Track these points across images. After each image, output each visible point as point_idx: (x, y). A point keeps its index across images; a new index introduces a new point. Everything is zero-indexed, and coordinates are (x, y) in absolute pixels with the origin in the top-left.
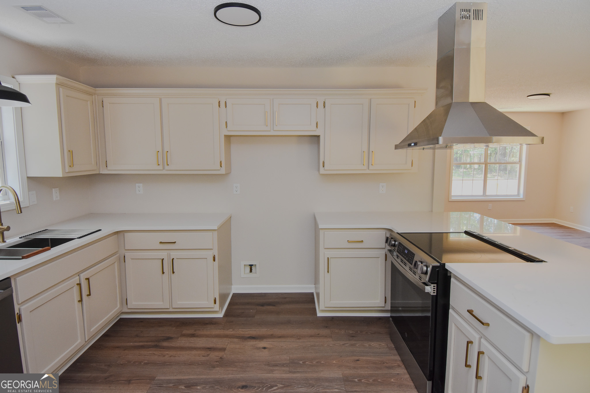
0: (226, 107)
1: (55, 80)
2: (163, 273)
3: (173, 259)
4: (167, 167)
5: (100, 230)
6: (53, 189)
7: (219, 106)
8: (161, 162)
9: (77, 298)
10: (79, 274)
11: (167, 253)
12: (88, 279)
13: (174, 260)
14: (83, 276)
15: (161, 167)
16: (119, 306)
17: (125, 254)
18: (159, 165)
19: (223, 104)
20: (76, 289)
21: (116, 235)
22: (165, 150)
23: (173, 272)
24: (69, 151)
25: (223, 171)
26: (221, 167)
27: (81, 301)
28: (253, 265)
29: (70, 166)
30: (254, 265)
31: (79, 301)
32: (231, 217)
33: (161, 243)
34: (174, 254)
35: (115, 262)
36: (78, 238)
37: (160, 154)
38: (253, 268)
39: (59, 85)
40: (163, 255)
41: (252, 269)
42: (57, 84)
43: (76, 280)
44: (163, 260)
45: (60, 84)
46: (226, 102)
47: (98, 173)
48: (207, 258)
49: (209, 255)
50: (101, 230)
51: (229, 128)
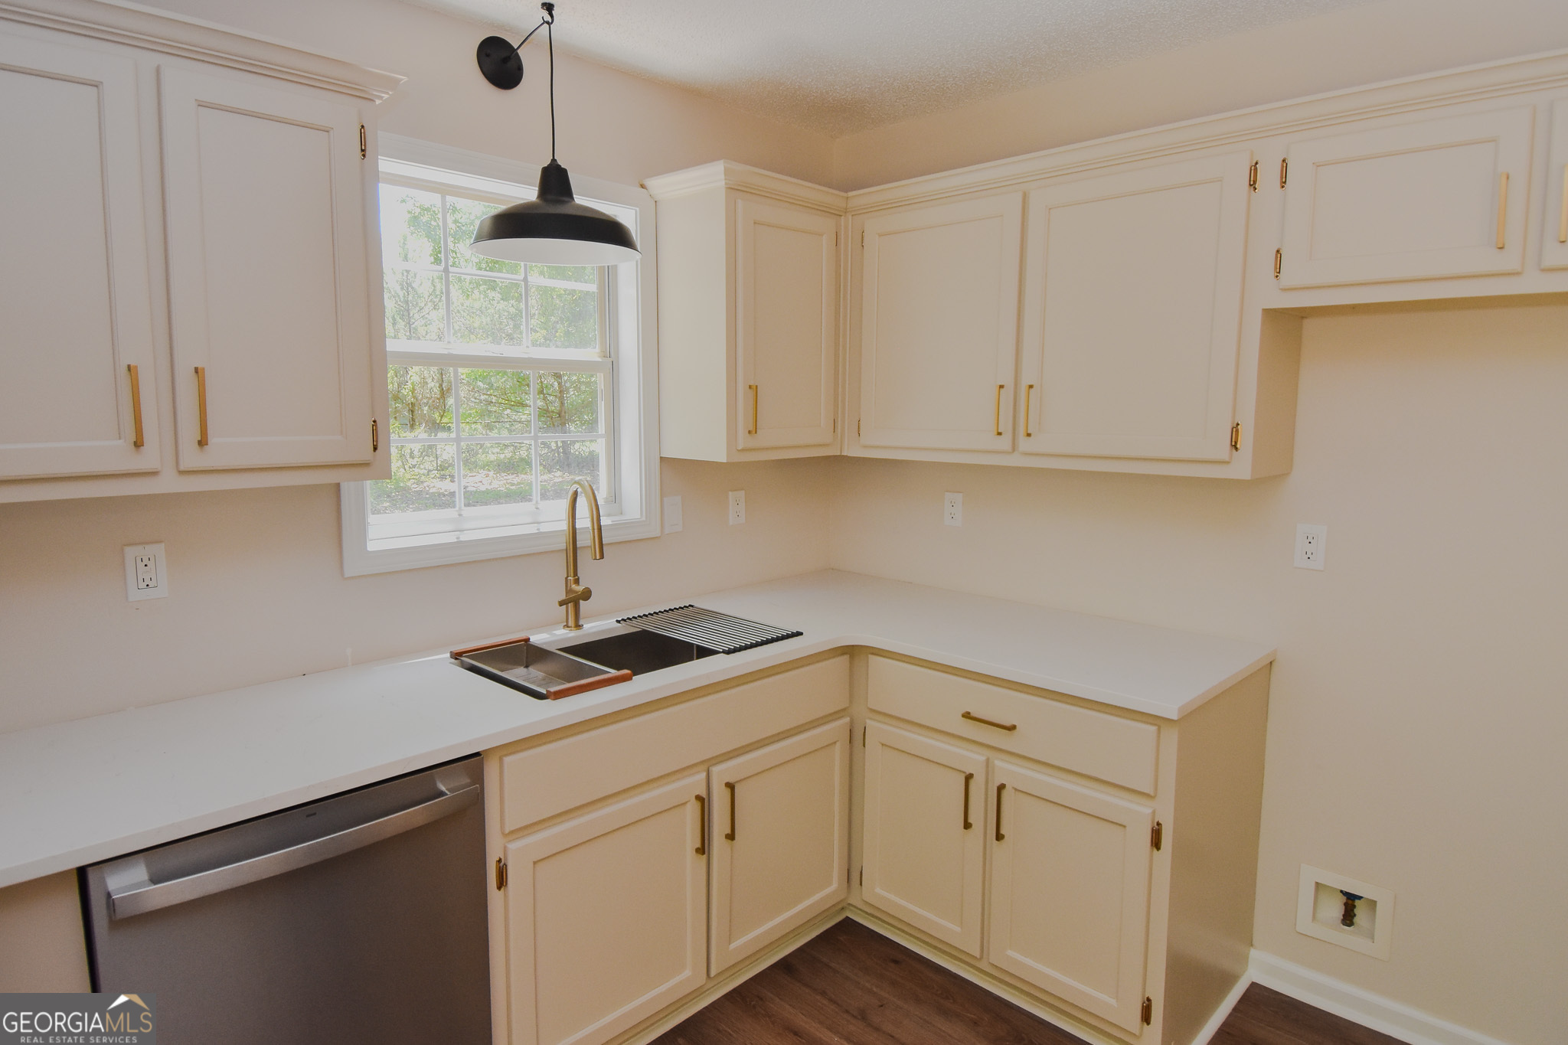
0: (1283, 184)
1: (723, 177)
2: (967, 825)
3: (1001, 788)
4: (1024, 444)
5: (799, 634)
6: (730, 493)
7: (1253, 185)
8: (1006, 426)
9: (692, 840)
10: (708, 764)
11: (984, 758)
12: (731, 786)
13: (1005, 794)
14: (722, 773)
15: (1004, 443)
16: (834, 886)
17: (866, 723)
18: (1000, 434)
19: (1269, 176)
20: (692, 811)
21: (846, 657)
22: (1025, 382)
23: (999, 837)
24: (750, 387)
25: (1242, 468)
26: (1236, 449)
27: (702, 850)
28: (1360, 898)
29: (750, 432)
30: (1367, 899)
31: (697, 850)
32: (1271, 663)
33: (967, 715)
34: (1006, 770)
35: (835, 743)
36: (724, 652)
37: (1007, 395)
38: (1360, 910)
39: (736, 189)
40: (973, 760)
41: (1356, 911)
42: (730, 189)
43: (695, 783)
44: (969, 778)
45: (739, 188)
46: (1284, 161)
47: (839, 454)
48: (1125, 827)
49: (1139, 815)
50: (801, 634)
51: (1288, 277)
